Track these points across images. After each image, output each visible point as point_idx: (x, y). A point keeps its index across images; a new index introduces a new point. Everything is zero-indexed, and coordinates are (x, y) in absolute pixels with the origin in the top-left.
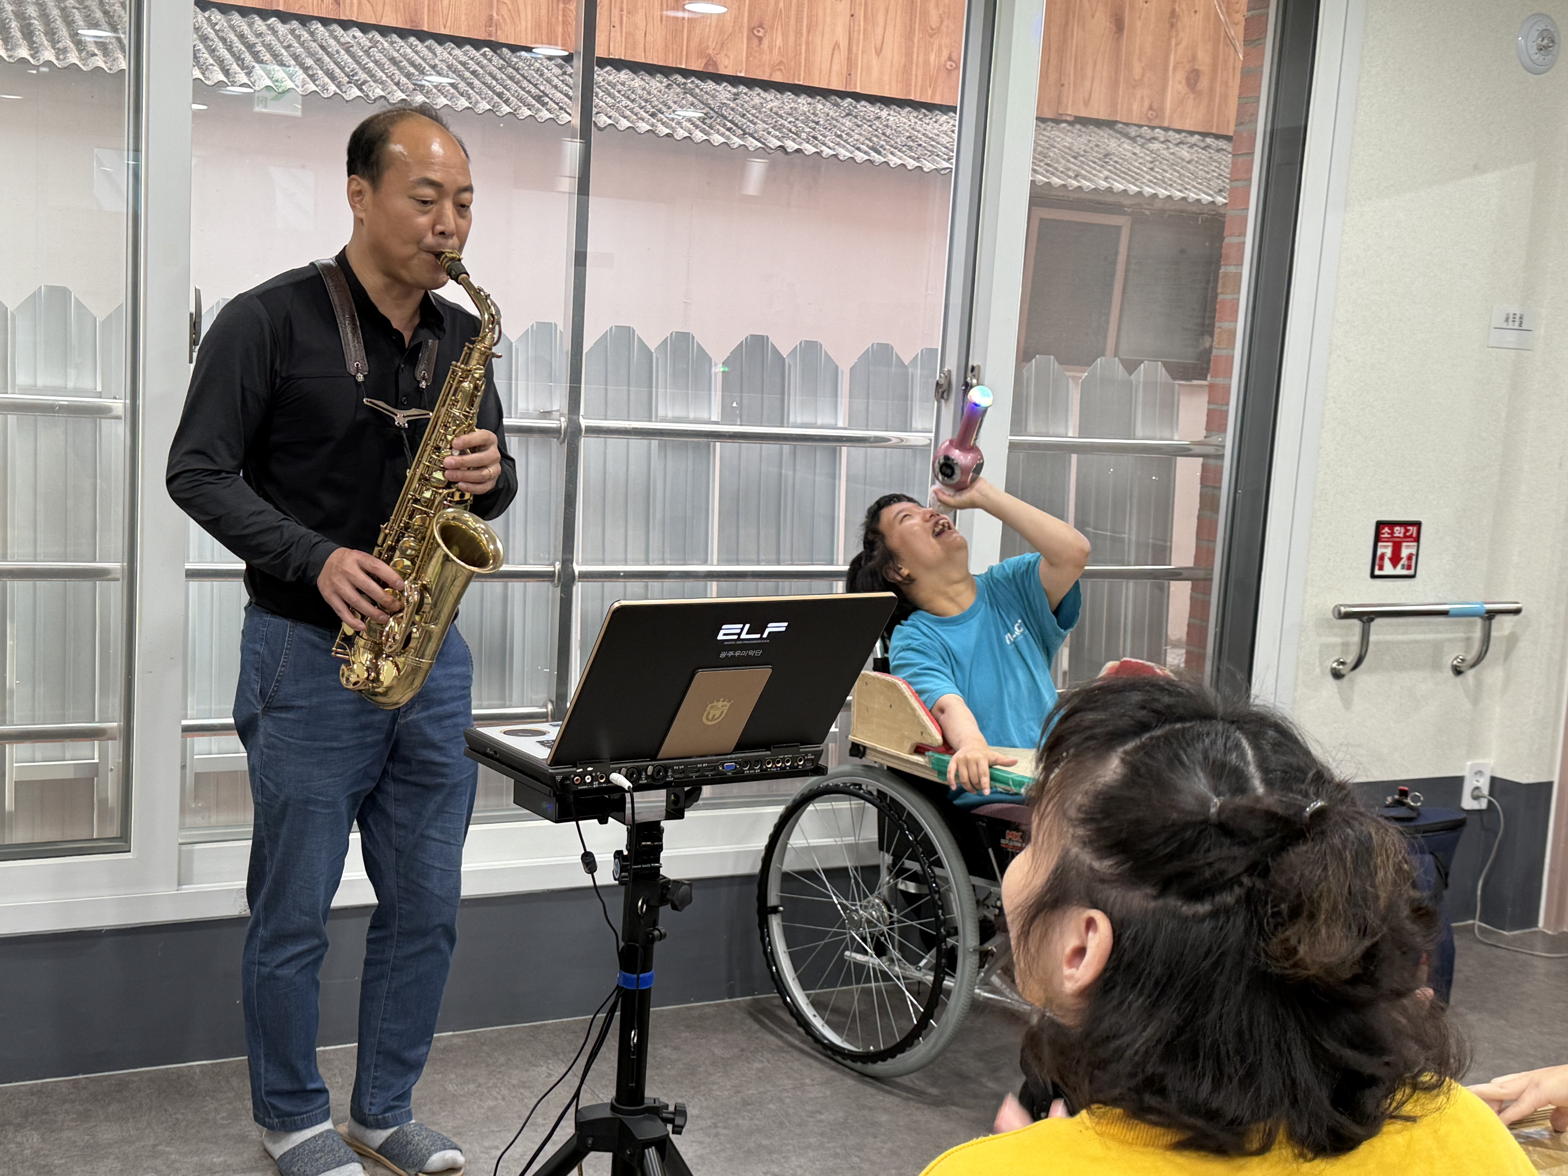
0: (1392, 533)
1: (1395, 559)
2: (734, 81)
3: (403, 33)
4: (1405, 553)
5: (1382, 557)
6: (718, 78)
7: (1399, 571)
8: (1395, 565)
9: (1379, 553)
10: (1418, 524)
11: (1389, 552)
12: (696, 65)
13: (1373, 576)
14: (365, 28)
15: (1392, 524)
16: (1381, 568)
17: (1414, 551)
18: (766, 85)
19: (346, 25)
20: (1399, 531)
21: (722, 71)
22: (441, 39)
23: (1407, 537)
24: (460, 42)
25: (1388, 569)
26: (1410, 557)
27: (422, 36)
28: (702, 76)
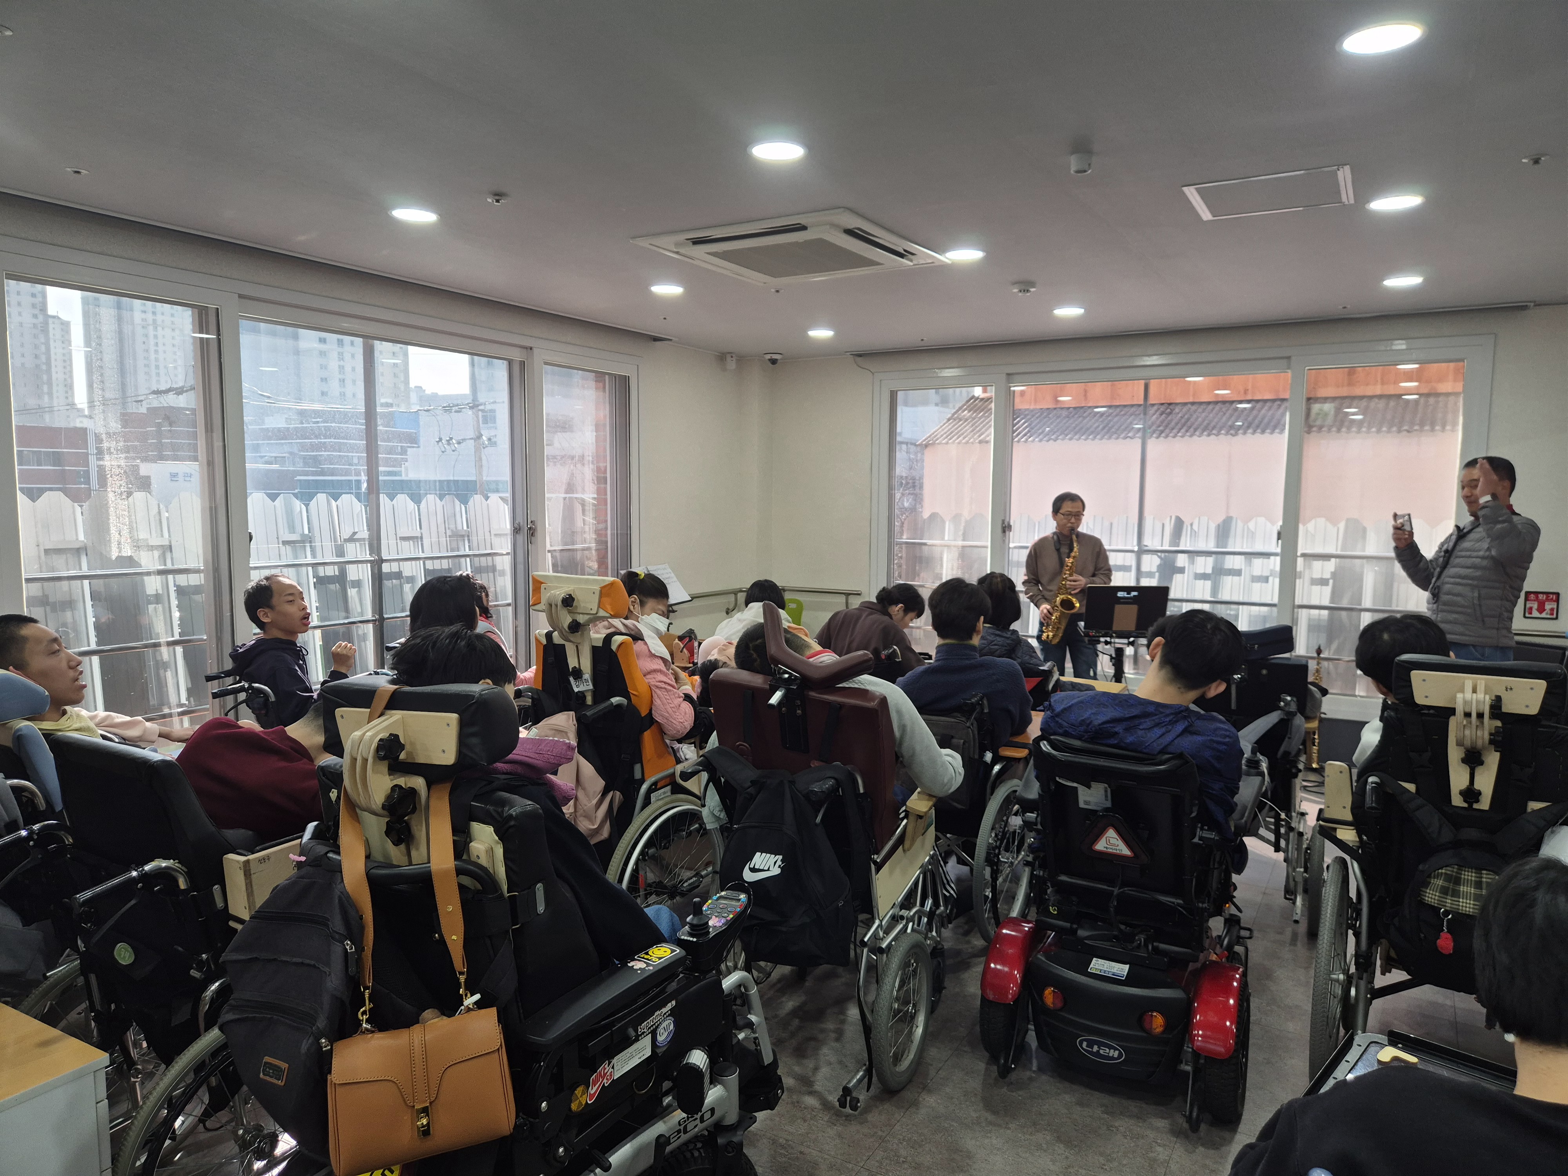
0: (1537, 597)
1: (1541, 609)
4: (1548, 606)
5: (1531, 608)
7: (1544, 615)
8: (1541, 613)
9: (1528, 606)
10: (1558, 594)
11: (1535, 606)
13: (1525, 617)
15: (1536, 593)
16: (1531, 613)
17: (1555, 606)
20: (1541, 596)
23: (1547, 599)
25: (1535, 614)
26: (1552, 610)
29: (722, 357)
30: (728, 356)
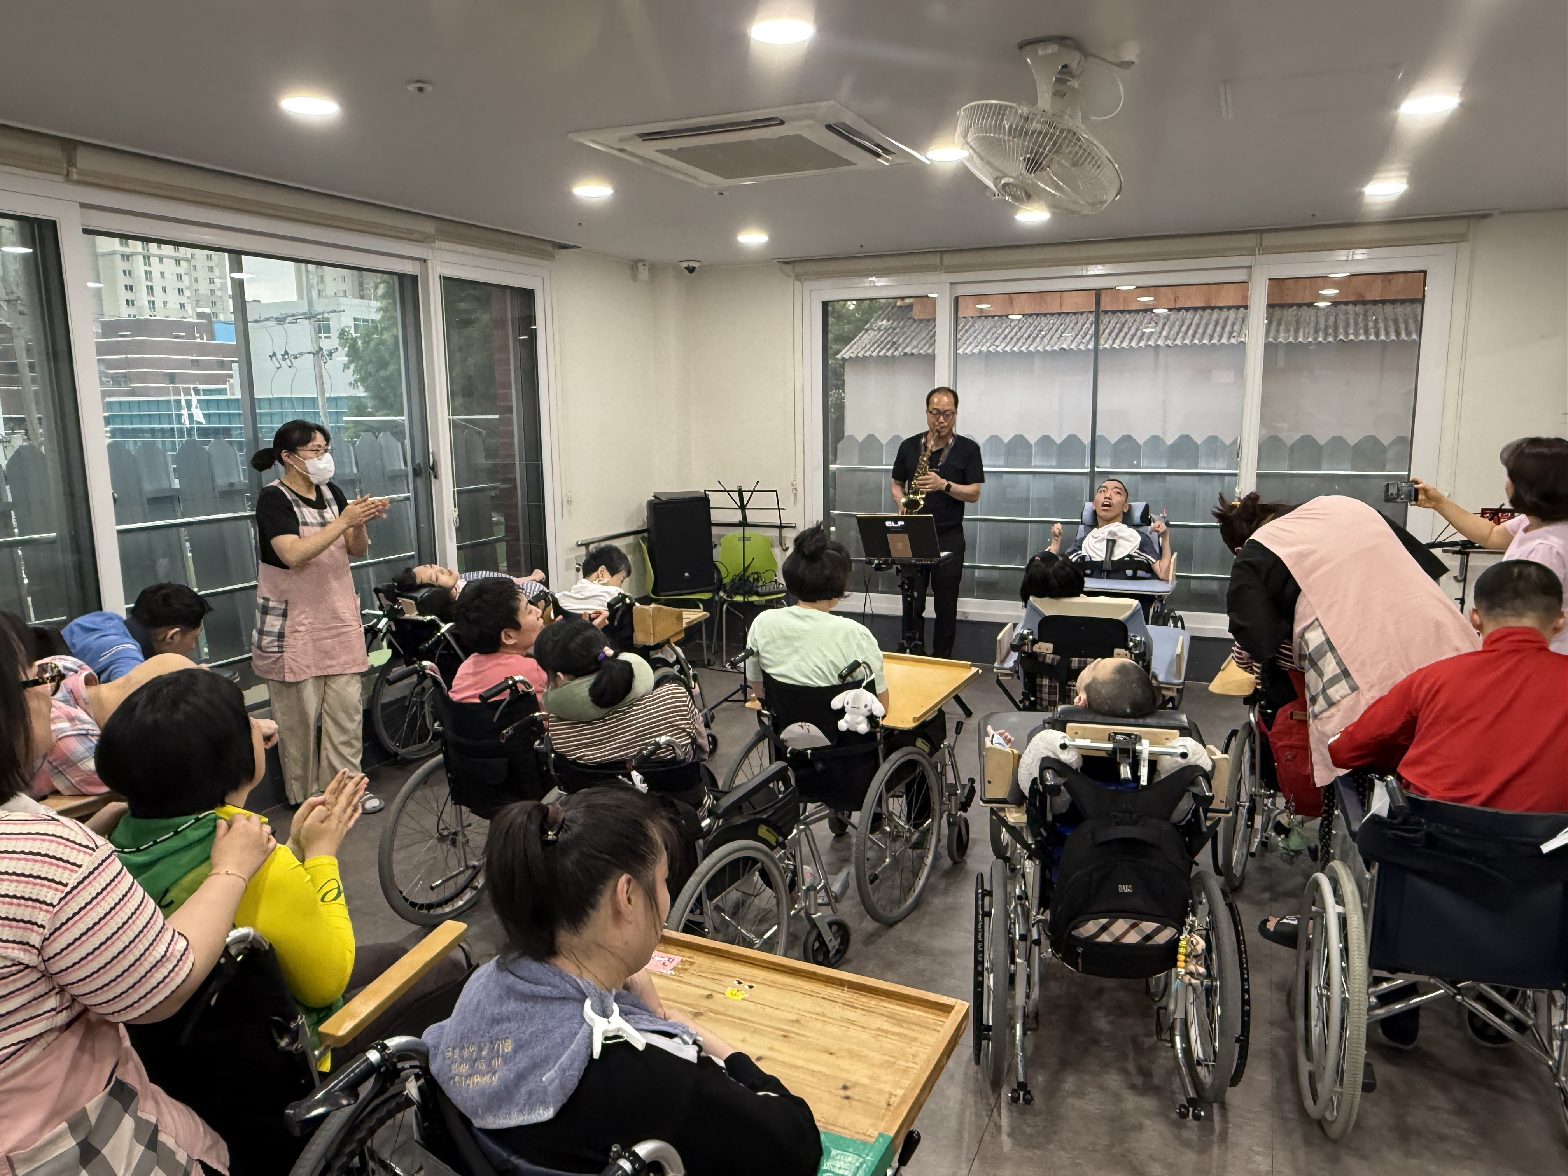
2: (1375, 303)
3: (1204, 309)
6: (1364, 303)
12: (1353, 299)
14: (1187, 309)
18: (1393, 302)
19: (1179, 309)
21: (1367, 299)
22: (1221, 308)
24: (1229, 308)
27: (1213, 308)
28: (1355, 303)
29: (634, 265)
30: (640, 265)
